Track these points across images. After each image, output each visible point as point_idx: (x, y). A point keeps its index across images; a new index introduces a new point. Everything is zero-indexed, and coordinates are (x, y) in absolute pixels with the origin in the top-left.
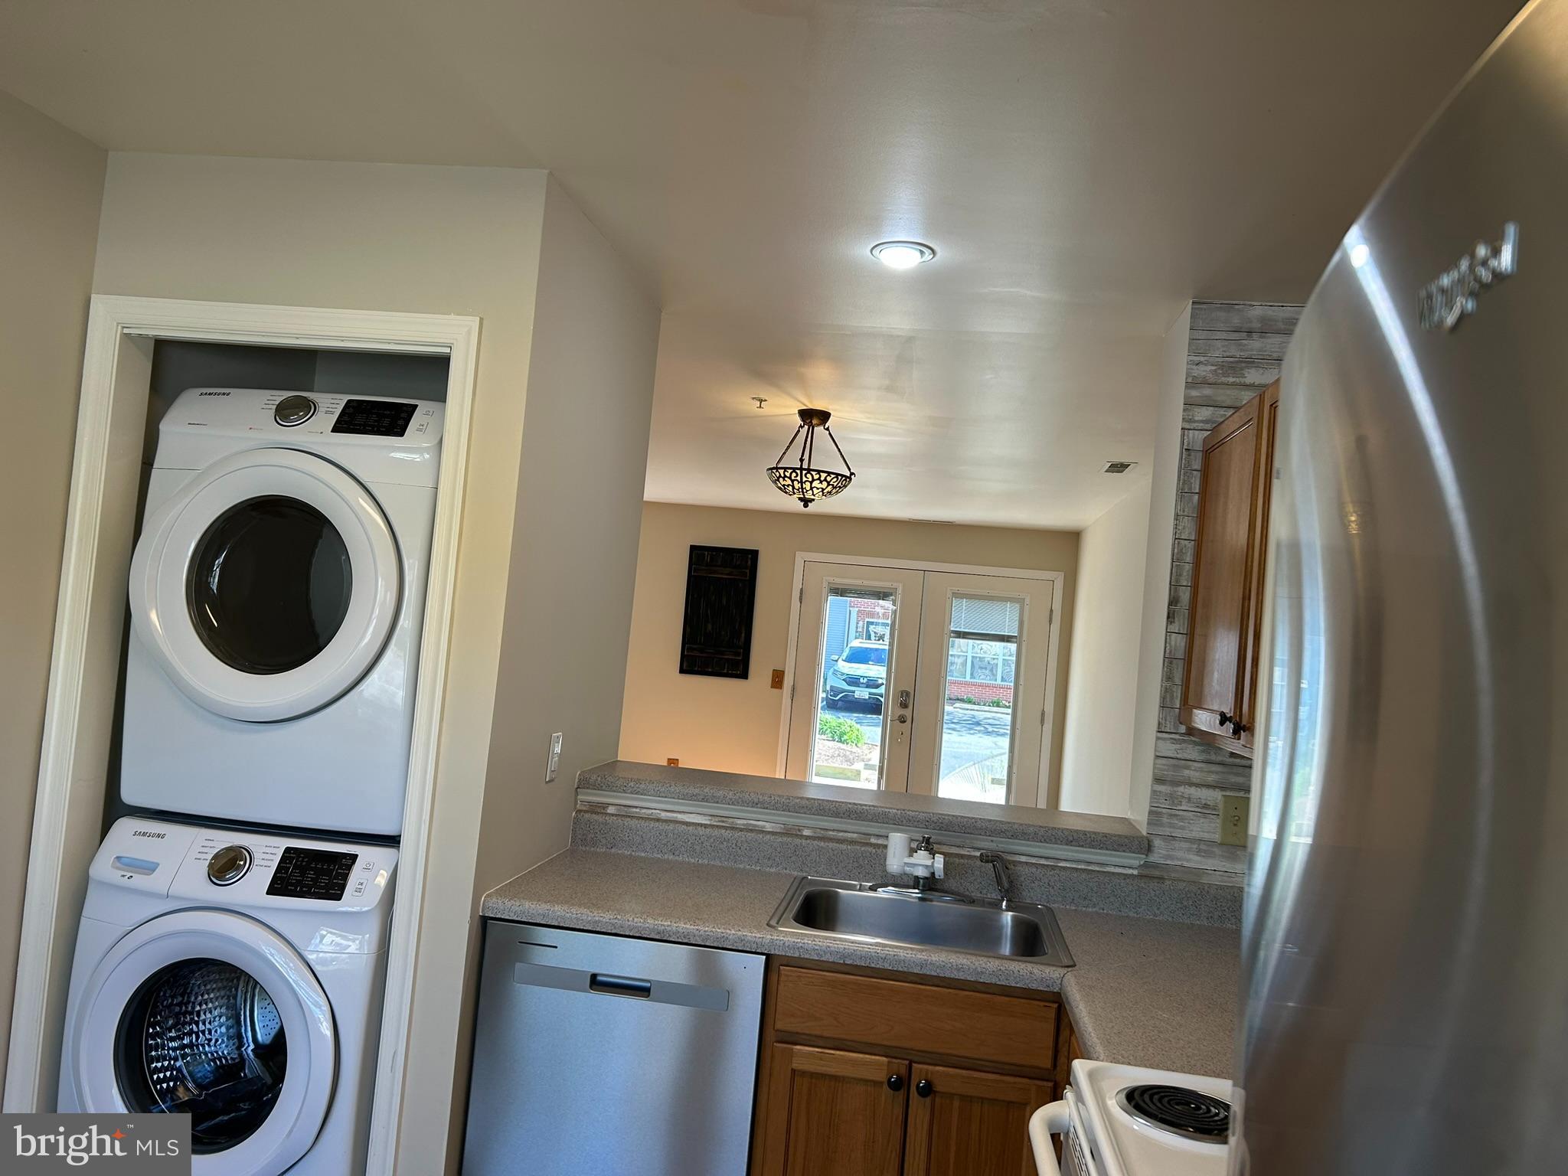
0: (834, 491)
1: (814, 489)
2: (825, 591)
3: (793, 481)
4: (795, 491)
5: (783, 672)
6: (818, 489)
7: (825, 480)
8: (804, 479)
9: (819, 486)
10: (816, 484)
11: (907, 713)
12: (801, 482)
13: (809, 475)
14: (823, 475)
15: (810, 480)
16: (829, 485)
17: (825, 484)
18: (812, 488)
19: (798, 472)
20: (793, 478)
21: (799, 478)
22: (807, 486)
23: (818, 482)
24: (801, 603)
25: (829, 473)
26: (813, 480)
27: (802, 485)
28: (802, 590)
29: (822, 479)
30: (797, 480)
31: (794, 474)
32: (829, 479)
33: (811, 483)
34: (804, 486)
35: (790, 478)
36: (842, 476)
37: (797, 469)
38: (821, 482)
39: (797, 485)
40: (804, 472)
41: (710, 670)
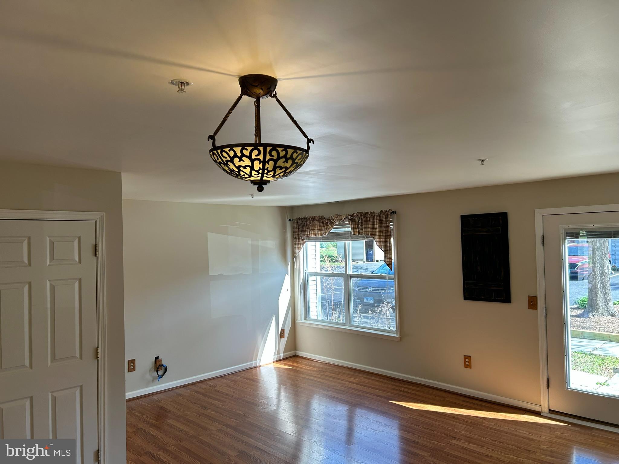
5: (536, 298)
16: (253, 160)
18: (239, 169)
22: (232, 166)
23: (238, 159)
25: (243, 146)
26: (232, 158)
33: (232, 162)
38: (241, 159)
40: (219, 151)
41: (483, 297)
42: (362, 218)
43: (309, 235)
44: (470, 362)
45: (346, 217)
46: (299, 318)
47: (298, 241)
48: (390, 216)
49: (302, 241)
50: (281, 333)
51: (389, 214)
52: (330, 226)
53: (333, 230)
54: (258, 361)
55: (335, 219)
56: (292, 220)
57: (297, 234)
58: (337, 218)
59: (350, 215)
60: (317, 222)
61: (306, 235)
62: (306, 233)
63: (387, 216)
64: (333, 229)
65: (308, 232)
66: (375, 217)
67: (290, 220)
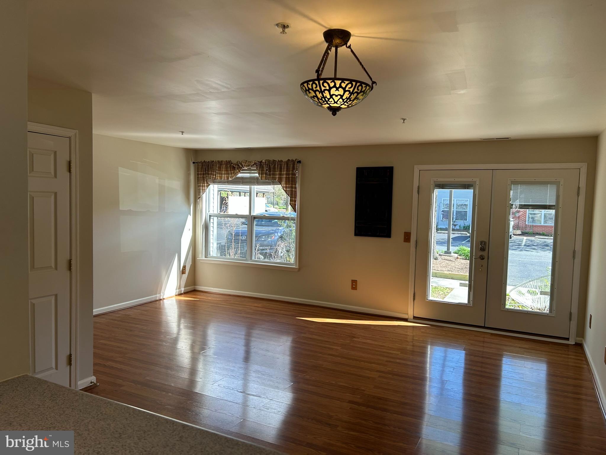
0: (353, 97)
1: (334, 97)
2: (432, 186)
3: (315, 92)
4: (321, 101)
5: (410, 233)
6: (337, 96)
7: (340, 86)
8: (323, 88)
9: (337, 93)
10: (333, 91)
11: (485, 254)
12: (322, 92)
13: (326, 84)
14: (338, 83)
15: (328, 88)
16: (345, 91)
17: (341, 91)
18: (331, 96)
19: (317, 82)
20: (315, 89)
21: (318, 88)
22: (327, 94)
23: (335, 89)
24: (418, 194)
25: (343, 80)
26: (330, 88)
27: (323, 95)
28: (419, 187)
29: (338, 86)
30: (318, 90)
31: (314, 86)
32: (343, 85)
33: (329, 91)
34: (325, 95)
35: (312, 89)
36: (362, 83)
37: (316, 80)
38: (337, 89)
39: (320, 95)
40: (321, 82)
41: (370, 234)
42: (270, 165)
43: (215, 178)
44: (356, 285)
45: (255, 164)
46: (200, 255)
47: (203, 183)
48: (297, 165)
49: (207, 183)
50: (183, 270)
51: (296, 162)
52: (238, 171)
53: (240, 175)
54: (162, 294)
55: (244, 164)
56: (197, 163)
57: (202, 176)
58: (246, 163)
59: (259, 162)
60: (224, 166)
61: (212, 178)
62: (212, 176)
63: (294, 164)
64: (240, 173)
65: (213, 175)
66: (282, 165)
67: (194, 163)
